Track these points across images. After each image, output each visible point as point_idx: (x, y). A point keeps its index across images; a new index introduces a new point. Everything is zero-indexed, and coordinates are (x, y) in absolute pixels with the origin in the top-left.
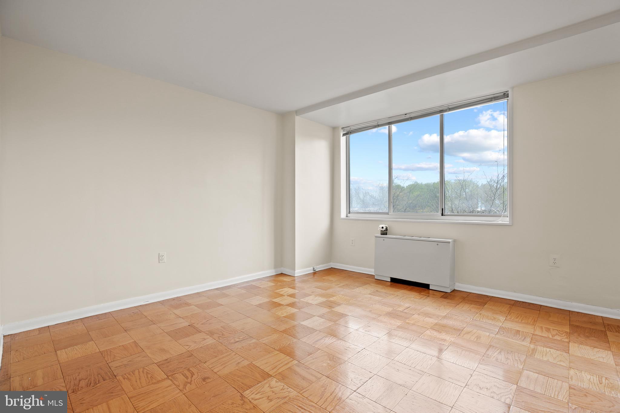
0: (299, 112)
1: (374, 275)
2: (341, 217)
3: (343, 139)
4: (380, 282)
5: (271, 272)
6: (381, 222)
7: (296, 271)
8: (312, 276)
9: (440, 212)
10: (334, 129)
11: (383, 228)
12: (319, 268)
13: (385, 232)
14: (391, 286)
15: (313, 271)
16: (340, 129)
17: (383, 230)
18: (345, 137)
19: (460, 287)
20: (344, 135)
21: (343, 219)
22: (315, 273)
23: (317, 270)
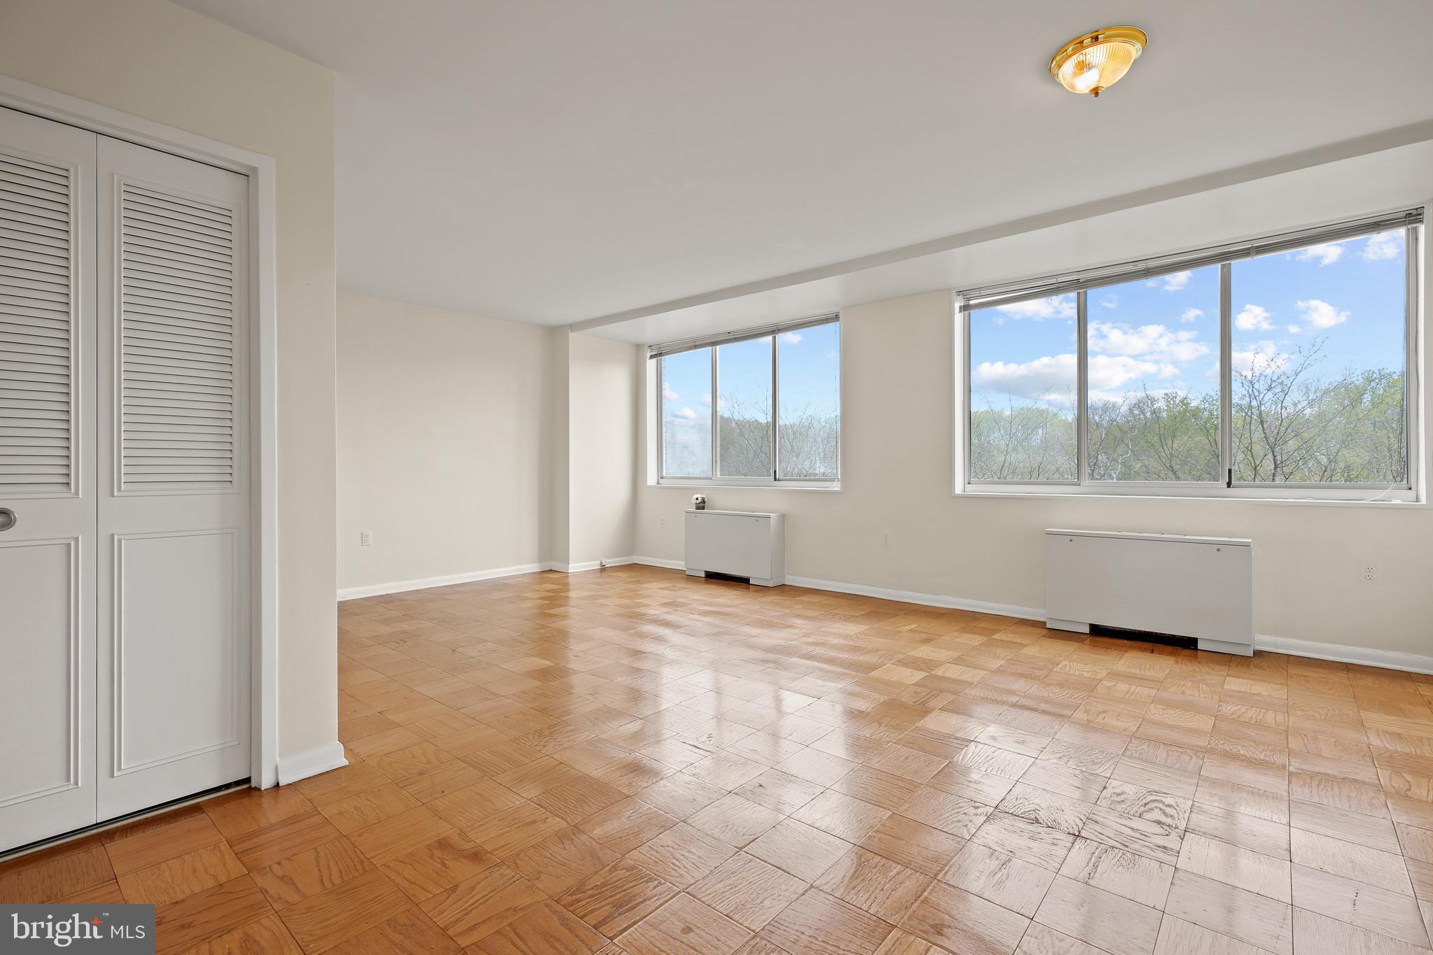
0: (574, 327)
1: (685, 569)
2: (648, 484)
3: (651, 365)
4: (691, 578)
5: (533, 567)
6: (696, 490)
7: (570, 565)
8: (599, 575)
9: (772, 477)
10: (638, 347)
11: (697, 499)
12: (609, 563)
13: (702, 505)
14: (706, 582)
15: (599, 567)
16: (646, 348)
17: (698, 502)
18: (654, 360)
19: (790, 580)
20: (652, 357)
21: (651, 487)
22: (603, 569)
23: (607, 566)
